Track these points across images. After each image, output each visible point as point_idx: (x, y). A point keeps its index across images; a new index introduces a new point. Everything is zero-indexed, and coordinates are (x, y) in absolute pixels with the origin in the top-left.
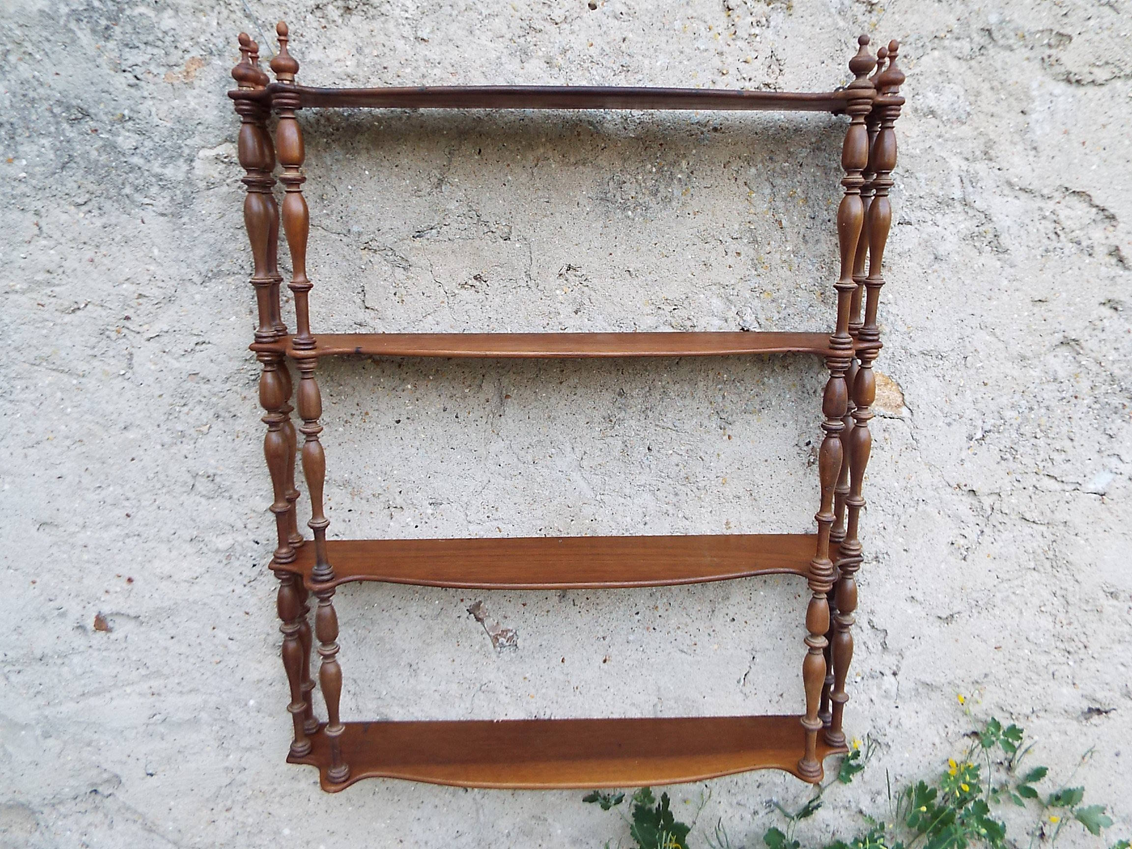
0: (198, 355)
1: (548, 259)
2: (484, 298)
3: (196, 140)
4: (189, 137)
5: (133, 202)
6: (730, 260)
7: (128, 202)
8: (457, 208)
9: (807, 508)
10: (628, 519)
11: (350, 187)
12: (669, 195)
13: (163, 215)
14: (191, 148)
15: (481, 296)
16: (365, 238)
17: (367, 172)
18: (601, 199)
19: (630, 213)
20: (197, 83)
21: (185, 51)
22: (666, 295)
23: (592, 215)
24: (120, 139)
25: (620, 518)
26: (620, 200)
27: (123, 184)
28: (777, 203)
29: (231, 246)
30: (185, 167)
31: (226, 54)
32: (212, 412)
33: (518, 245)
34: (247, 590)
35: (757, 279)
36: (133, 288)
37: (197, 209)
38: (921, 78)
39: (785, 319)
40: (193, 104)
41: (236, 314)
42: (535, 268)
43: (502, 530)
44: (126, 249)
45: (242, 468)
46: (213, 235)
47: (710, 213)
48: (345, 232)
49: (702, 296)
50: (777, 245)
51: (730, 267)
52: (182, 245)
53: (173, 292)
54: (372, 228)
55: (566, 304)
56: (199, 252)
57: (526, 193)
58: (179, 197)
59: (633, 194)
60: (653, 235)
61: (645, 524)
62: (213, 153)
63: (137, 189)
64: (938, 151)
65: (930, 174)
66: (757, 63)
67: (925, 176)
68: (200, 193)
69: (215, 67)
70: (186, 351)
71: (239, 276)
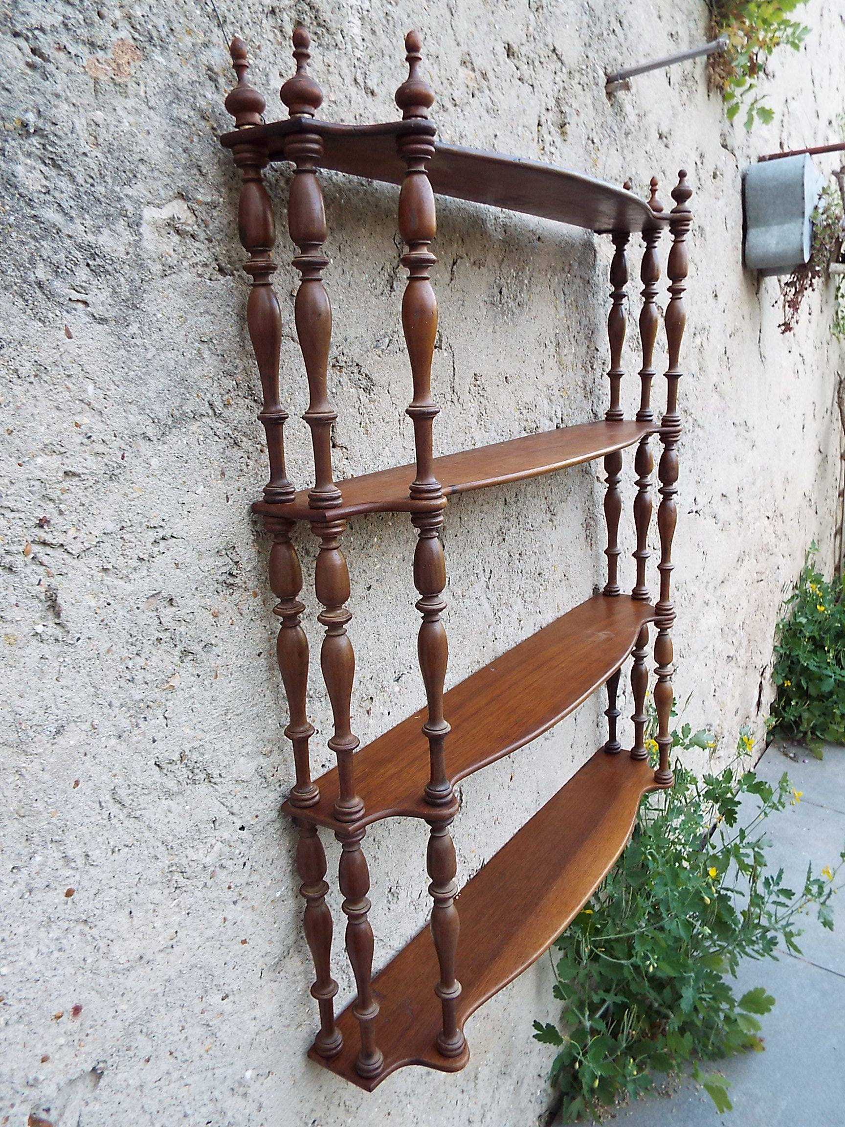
0: (159, 560)
1: (465, 368)
3: (138, 190)
4: (128, 182)
5: (50, 296)
6: (551, 362)
7: (39, 294)
12: (522, 300)
13: (103, 321)
14: (138, 203)
16: (334, 352)
18: (491, 303)
19: (506, 318)
20: (132, 87)
21: (114, 25)
22: (525, 400)
23: (487, 319)
26: (500, 304)
27: (32, 260)
28: (567, 310)
29: (196, 372)
30: (128, 236)
31: (170, 47)
32: (177, 652)
33: (446, 354)
34: (239, 907)
35: (561, 380)
37: (151, 309)
39: (573, 414)
40: (125, 126)
41: (205, 482)
42: (457, 379)
44: (38, 390)
45: (225, 723)
46: (173, 355)
47: (540, 318)
50: (568, 348)
52: (132, 374)
53: (119, 460)
54: (339, 337)
58: (125, 290)
59: (506, 299)
60: (518, 340)
61: (521, 630)
62: (165, 213)
63: (56, 270)
68: (153, 283)
69: (157, 67)
70: (141, 559)
71: (208, 419)
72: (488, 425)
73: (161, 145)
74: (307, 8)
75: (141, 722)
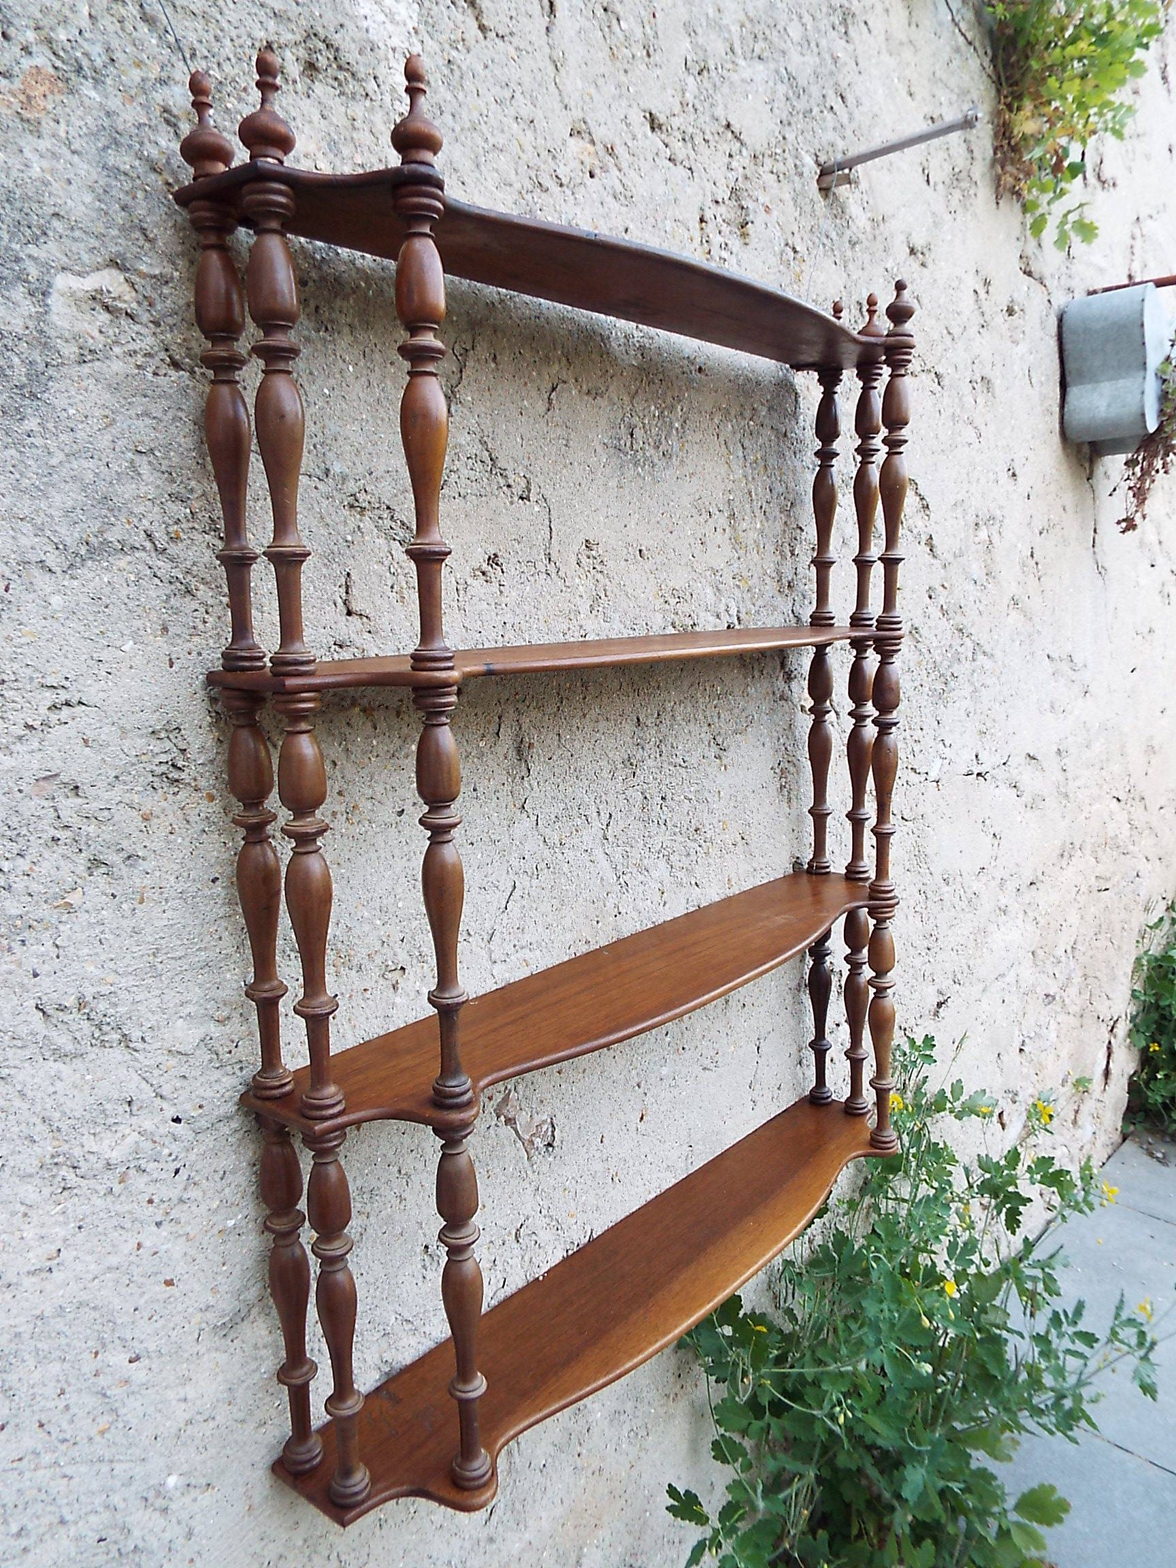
0: (58, 732)
1: (569, 530)
2: (498, 591)
3: (50, 250)
4: (35, 240)
6: (719, 538)
10: (650, 901)
11: (326, 391)
12: (670, 449)
14: (46, 267)
15: (497, 588)
16: (351, 487)
17: (351, 368)
18: (615, 447)
19: (640, 470)
20: (47, 125)
21: (26, 50)
22: (671, 583)
23: (608, 469)
25: (641, 903)
26: (631, 450)
28: (747, 470)
29: (127, 490)
30: (28, 307)
31: (109, 81)
32: (82, 859)
33: (536, 509)
34: (164, 1232)
35: (738, 563)
37: (60, 402)
39: (757, 612)
40: (36, 171)
41: (136, 636)
42: (557, 543)
43: (530, 961)
45: (153, 966)
46: (91, 464)
47: (701, 477)
48: (319, 473)
49: (698, 583)
50: (749, 522)
51: (719, 547)
52: (25, 482)
53: (2, 592)
54: (361, 469)
55: (586, 597)
56: (58, 500)
57: (545, 429)
58: (19, 374)
59: (641, 444)
60: (660, 501)
61: (664, 905)
62: (90, 283)
68: (64, 370)
69: (87, 102)
70: (28, 726)
71: (143, 554)
72: (609, 613)
73: (88, 199)
74: (322, 46)
75: (16, 946)
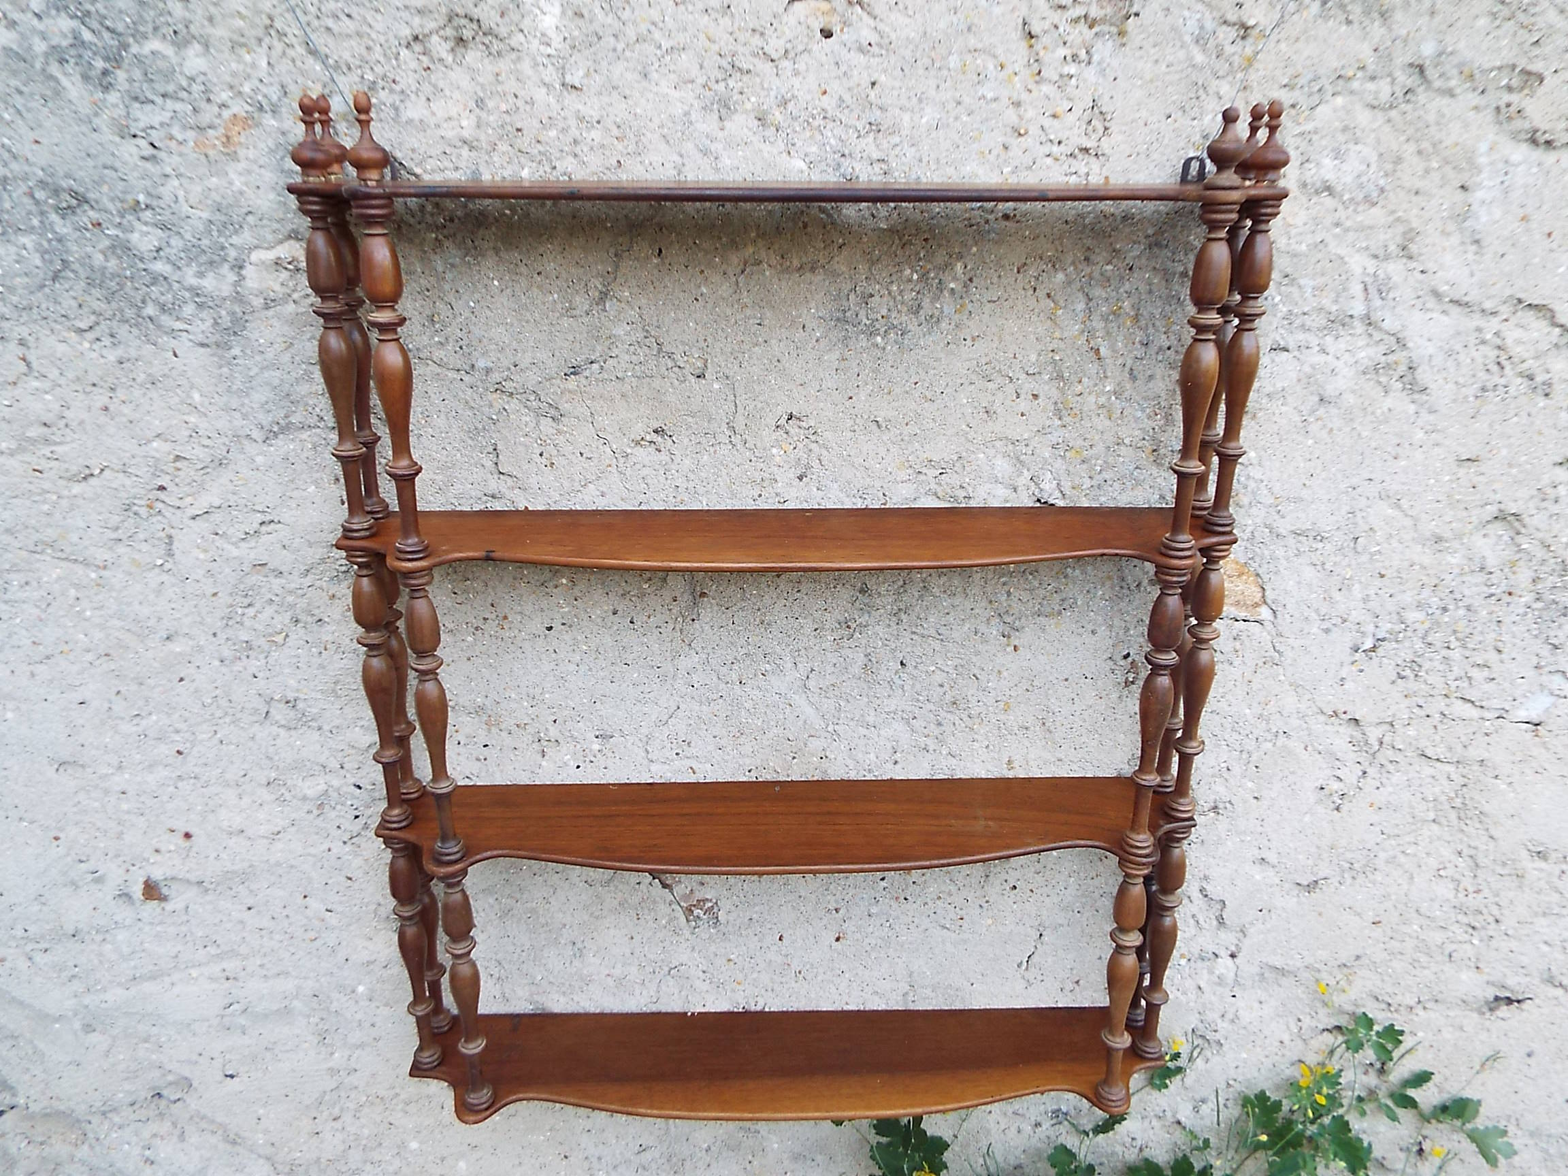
0: (264, 538)
1: (760, 406)
2: (668, 459)
3: (245, 237)
4: (236, 232)
5: (159, 327)
6: (1023, 404)
7: (151, 326)
8: (628, 334)
9: (1121, 742)
10: (872, 756)
11: (472, 304)
12: (937, 313)
13: (203, 345)
14: (242, 249)
15: (664, 457)
16: (496, 377)
17: (496, 283)
18: (838, 320)
19: (879, 339)
20: (242, 153)
21: (223, 106)
22: (929, 455)
23: (823, 342)
24: (135, 237)
25: (860, 755)
26: (865, 320)
27: (143, 302)
28: (1094, 324)
29: (303, 389)
30: (232, 277)
31: (283, 110)
32: (288, 616)
33: (716, 386)
35: (1062, 432)
36: (167, 447)
37: (256, 335)
38: (1315, 138)
39: (1099, 487)
40: (238, 184)
41: (316, 483)
42: (741, 418)
43: (697, 770)
44: (154, 394)
46: (278, 373)
47: (996, 339)
48: (467, 368)
49: (982, 455)
50: (1091, 384)
51: (1022, 415)
52: (235, 387)
53: (224, 453)
54: (506, 363)
55: (786, 467)
56: (259, 396)
57: (729, 312)
58: (226, 321)
59: (884, 312)
60: (912, 370)
61: (896, 763)
62: (270, 255)
63: (163, 308)
64: (1335, 248)
65: (1320, 281)
66: (1071, 117)
67: (1312, 283)
68: (256, 314)
69: (268, 129)
70: (247, 533)
71: (318, 430)
73: (272, 196)
75: (244, 658)
